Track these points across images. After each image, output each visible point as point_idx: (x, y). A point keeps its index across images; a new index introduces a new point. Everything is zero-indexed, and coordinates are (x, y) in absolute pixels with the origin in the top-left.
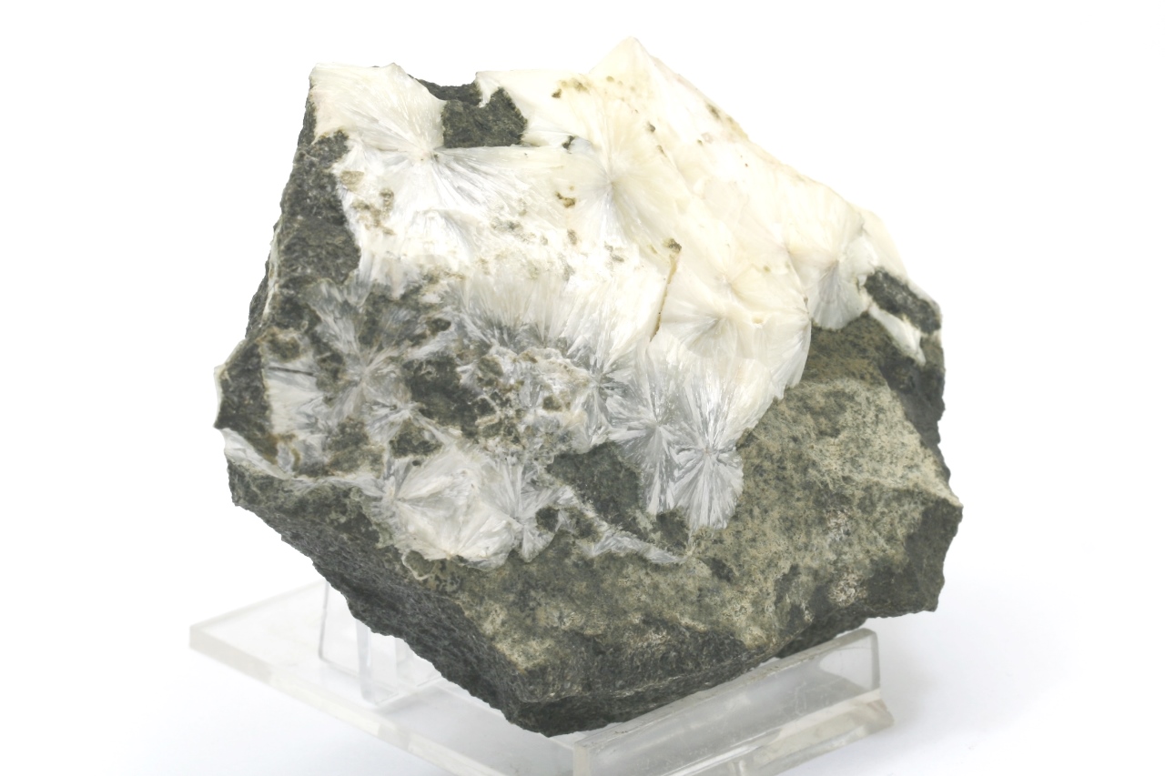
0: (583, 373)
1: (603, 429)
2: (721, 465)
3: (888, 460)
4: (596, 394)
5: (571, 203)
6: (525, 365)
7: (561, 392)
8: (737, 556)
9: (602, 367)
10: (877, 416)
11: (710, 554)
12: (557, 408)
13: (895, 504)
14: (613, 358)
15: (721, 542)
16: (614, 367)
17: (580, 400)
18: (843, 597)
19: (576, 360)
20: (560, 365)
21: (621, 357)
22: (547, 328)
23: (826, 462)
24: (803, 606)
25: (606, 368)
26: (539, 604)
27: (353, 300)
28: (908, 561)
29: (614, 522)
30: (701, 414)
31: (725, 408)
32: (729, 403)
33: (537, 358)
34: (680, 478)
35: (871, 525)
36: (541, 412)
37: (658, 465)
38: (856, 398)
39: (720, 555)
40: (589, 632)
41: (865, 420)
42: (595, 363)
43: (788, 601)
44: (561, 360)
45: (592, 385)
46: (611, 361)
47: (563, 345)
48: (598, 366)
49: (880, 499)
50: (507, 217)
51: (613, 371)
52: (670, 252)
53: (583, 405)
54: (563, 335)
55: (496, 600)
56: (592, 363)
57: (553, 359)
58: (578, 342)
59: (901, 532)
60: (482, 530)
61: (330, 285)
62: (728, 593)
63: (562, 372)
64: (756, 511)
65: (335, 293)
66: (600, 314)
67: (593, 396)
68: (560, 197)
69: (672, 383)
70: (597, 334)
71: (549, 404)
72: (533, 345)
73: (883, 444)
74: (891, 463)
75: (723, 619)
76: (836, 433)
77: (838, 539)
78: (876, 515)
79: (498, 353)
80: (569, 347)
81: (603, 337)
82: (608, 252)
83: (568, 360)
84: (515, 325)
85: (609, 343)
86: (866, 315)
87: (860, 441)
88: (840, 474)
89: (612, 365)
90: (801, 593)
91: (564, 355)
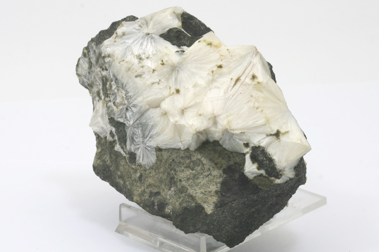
0: (126, 102)
1: (123, 118)
2: (146, 150)
3: (199, 187)
4: (125, 109)
5: (163, 64)
6: (116, 91)
7: (117, 102)
8: (146, 177)
9: (131, 104)
10: (208, 175)
11: (142, 172)
12: (115, 105)
13: (187, 197)
14: (134, 103)
15: (146, 171)
16: (133, 106)
17: (121, 107)
18: (167, 210)
19: (127, 98)
20: (122, 96)
21: (136, 105)
22: (125, 86)
23: (180, 173)
24: (156, 204)
25: (131, 105)
26: (106, 154)
27: (96, 51)
28: (180, 213)
29: (120, 144)
30: (149, 134)
31: (155, 137)
32: (156, 136)
33: (119, 91)
34: (136, 145)
35: (179, 197)
36: (112, 104)
37: (129, 136)
38: (204, 166)
39: (143, 174)
40: (111, 169)
41: (203, 173)
42: (130, 102)
43: (152, 199)
44: (124, 95)
45: (125, 106)
46: (133, 104)
47: (127, 92)
48: (130, 103)
49: (185, 192)
50: (143, 56)
51: (132, 106)
52: (175, 92)
53: (121, 109)
54: (128, 90)
55: (101, 146)
56: (129, 101)
57: (122, 94)
58: (130, 94)
59: (184, 205)
60: (97, 125)
61: (94, 44)
62: (138, 184)
63: (121, 98)
64: (157, 171)
65: (94, 47)
66: (138, 91)
67: (124, 109)
68: (162, 61)
69: (145, 120)
70: (134, 95)
71: (114, 103)
72: (121, 87)
73: (201, 182)
74: (199, 188)
75: (133, 189)
76: (192, 170)
77: (171, 194)
78: (181, 196)
79: (114, 84)
80: (128, 94)
81: (135, 97)
82: (158, 80)
83: (125, 97)
84: (119, 80)
85: (135, 99)
86: (244, 155)
87: (196, 176)
88: (181, 178)
89: (133, 105)
90: (157, 200)
91: (125, 95)
